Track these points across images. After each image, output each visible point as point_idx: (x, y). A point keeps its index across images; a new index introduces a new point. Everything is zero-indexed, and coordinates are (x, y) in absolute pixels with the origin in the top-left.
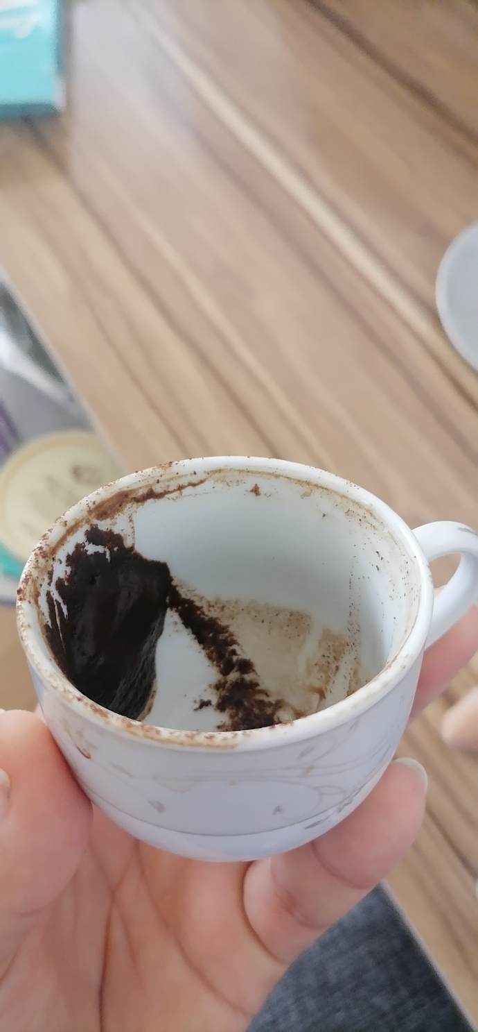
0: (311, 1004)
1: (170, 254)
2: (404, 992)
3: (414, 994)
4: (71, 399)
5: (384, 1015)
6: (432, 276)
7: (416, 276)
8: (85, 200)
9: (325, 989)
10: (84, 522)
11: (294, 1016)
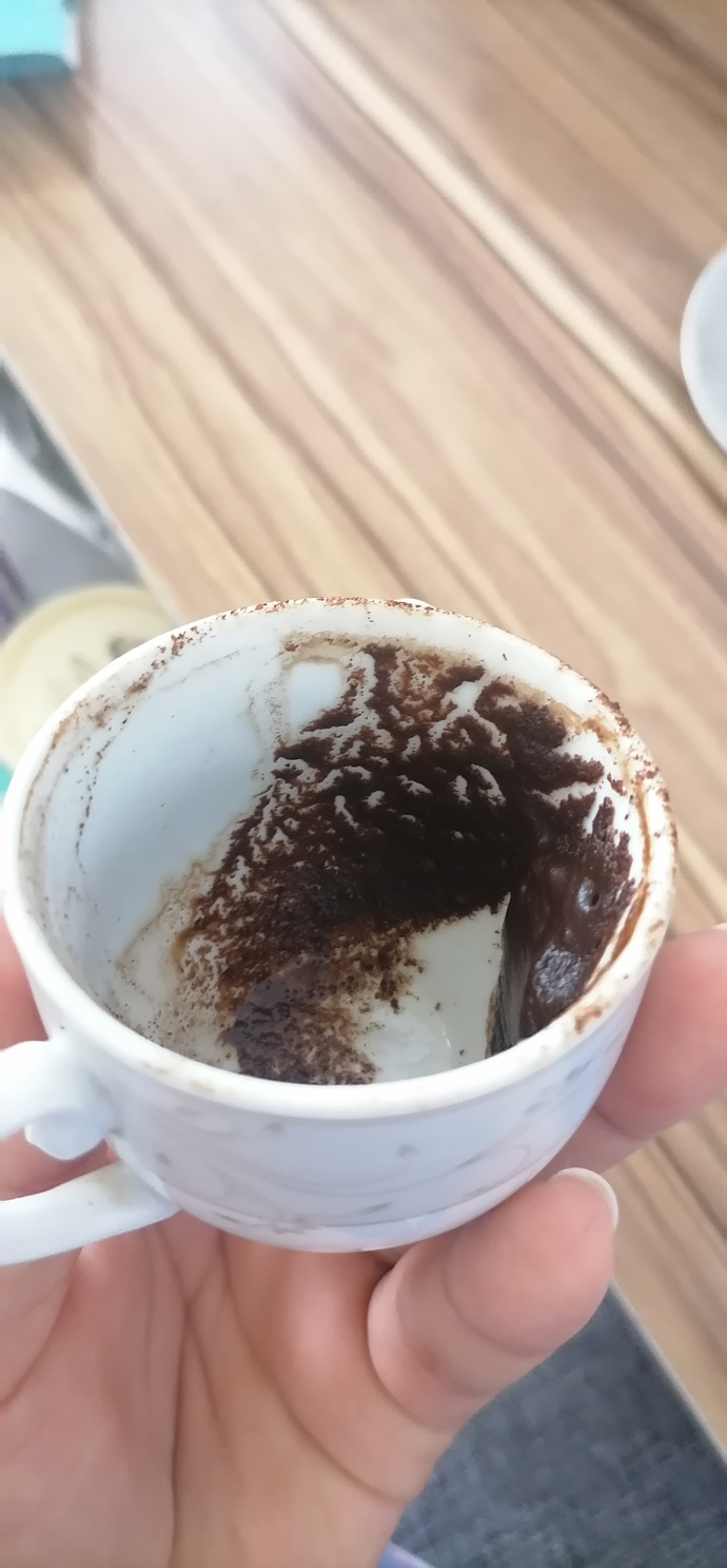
4: (105, 533)
5: (609, 1471)
7: (648, 325)
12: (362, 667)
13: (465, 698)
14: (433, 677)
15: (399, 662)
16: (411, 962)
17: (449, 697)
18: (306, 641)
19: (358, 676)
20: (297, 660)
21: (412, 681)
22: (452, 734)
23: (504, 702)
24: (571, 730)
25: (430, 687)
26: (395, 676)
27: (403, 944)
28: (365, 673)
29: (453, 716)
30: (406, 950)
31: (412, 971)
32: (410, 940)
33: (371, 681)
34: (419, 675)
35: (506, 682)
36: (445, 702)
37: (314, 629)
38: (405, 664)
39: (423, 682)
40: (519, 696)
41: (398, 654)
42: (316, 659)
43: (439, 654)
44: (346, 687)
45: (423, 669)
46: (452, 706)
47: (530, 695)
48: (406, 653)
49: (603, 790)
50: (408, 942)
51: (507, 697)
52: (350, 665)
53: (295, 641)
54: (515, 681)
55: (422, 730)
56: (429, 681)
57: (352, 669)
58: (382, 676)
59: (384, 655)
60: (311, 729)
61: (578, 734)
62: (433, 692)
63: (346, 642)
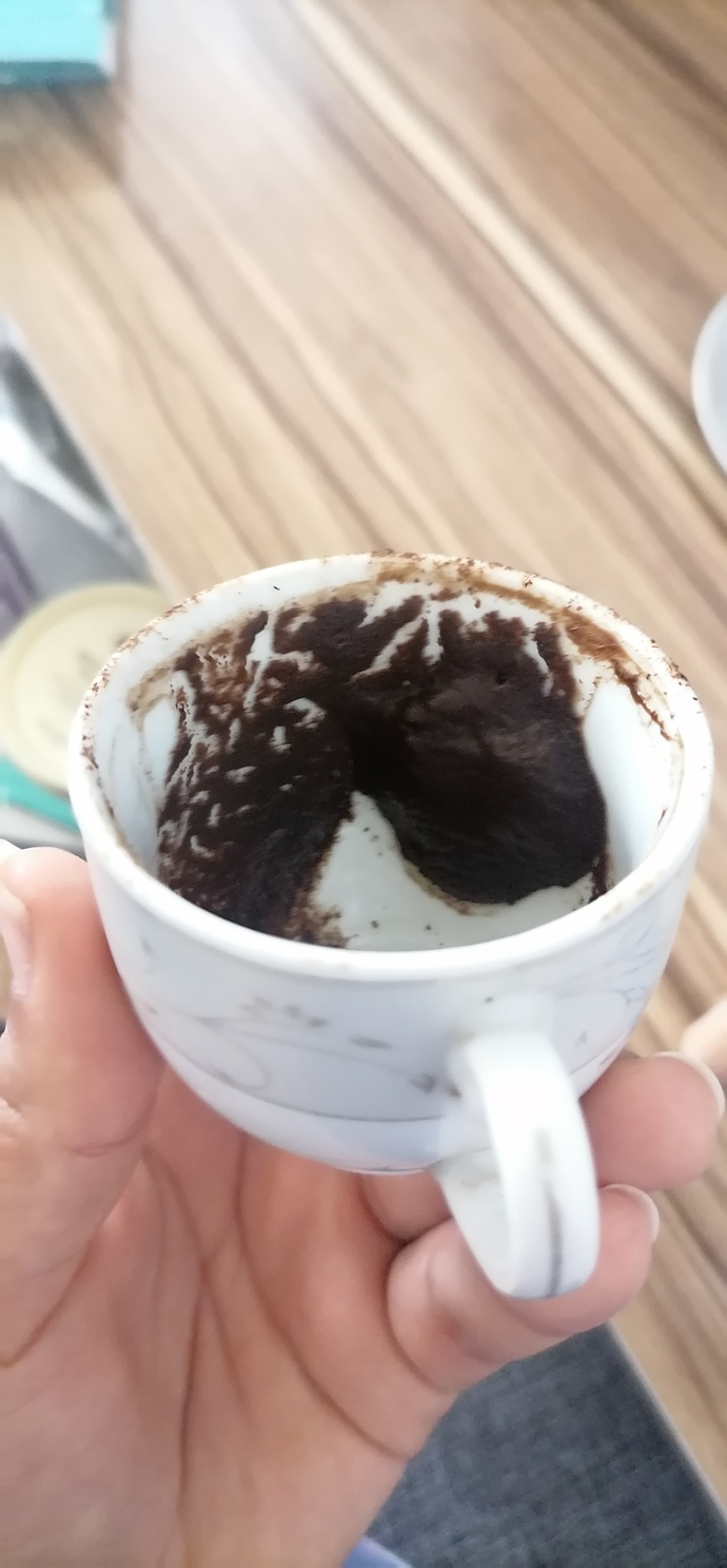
0: (466, 1460)
1: (279, 308)
2: (608, 1448)
3: (624, 1448)
5: (576, 1479)
6: (687, 354)
7: (662, 353)
8: (147, 221)
9: (488, 1438)
10: (549, 611)
11: (440, 1477)
12: (180, 686)
13: (263, 650)
14: (231, 651)
15: (202, 660)
16: (327, 918)
17: (250, 658)
18: (138, 692)
19: (181, 698)
20: (143, 715)
21: (218, 670)
22: (265, 691)
23: (294, 627)
24: (367, 598)
25: (232, 663)
26: (204, 676)
27: (310, 913)
28: (185, 690)
29: (258, 676)
30: (316, 914)
31: (332, 924)
32: (313, 903)
33: (190, 693)
34: (221, 660)
35: (288, 608)
36: (248, 667)
37: (136, 679)
38: (209, 658)
39: (225, 662)
40: (306, 609)
41: (198, 653)
42: (152, 704)
43: (226, 627)
44: (177, 714)
45: (221, 652)
46: (255, 664)
47: (314, 601)
48: (203, 646)
49: (432, 613)
50: (311, 907)
51: (296, 618)
52: (173, 691)
53: (134, 699)
54: (296, 601)
55: (238, 711)
56: (229, 658)
57: (175, 694)
58: (196, 682)
59: (188, 663)
60: (169, 779)
61: (376, 594)
62: (237, 665)
63: (160, 673)
